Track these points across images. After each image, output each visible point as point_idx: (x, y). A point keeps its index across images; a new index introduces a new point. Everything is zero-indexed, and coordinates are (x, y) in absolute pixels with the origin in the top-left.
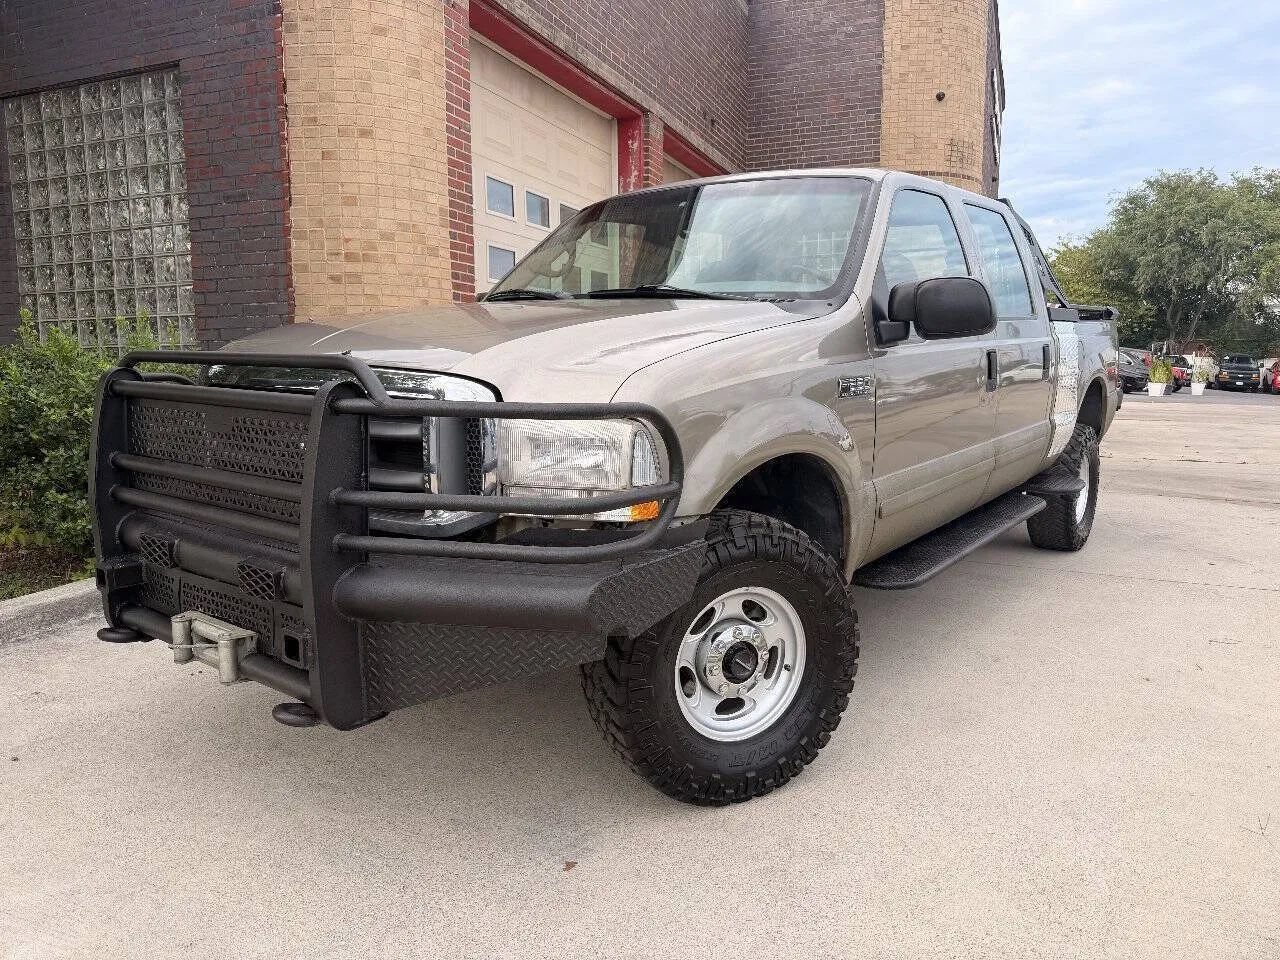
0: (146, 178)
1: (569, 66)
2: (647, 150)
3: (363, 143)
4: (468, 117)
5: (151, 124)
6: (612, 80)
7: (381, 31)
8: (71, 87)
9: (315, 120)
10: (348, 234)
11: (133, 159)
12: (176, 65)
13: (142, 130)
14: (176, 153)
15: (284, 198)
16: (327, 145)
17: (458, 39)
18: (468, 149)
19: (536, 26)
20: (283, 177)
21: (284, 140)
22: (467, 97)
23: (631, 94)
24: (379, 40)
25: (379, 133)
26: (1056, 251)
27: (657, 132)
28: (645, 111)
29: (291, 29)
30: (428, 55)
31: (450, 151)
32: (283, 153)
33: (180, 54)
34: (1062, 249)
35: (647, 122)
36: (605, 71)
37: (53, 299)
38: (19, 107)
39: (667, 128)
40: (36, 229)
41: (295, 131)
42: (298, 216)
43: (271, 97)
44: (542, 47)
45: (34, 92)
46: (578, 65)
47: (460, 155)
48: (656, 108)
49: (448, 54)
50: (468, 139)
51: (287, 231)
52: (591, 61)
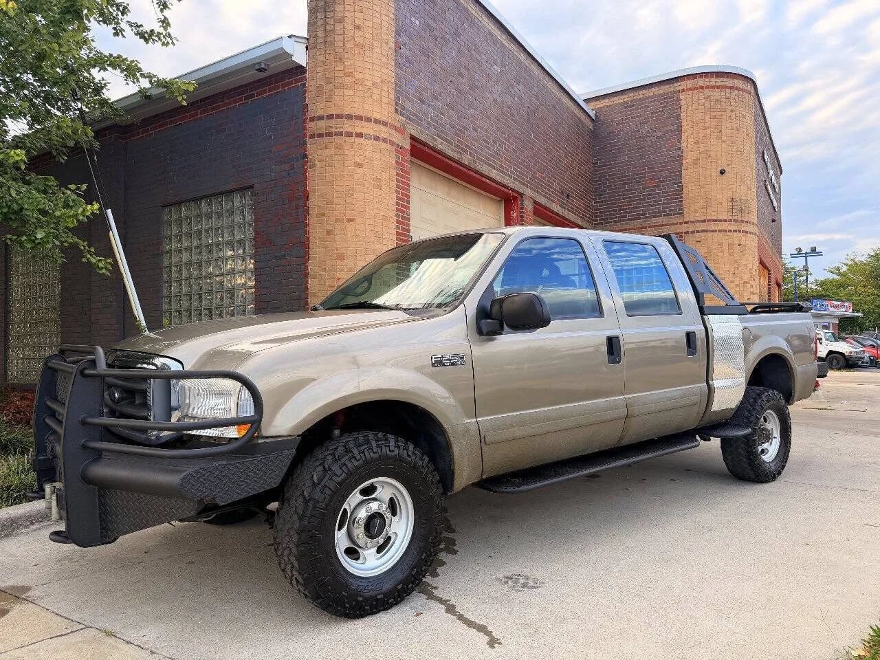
0: (233, 247)
1: (471, 173)
2: (522, 217)
3: (350, 226)
4: (408, 208)
5: (238, 219)
6: (498, 178)
7: (360, 165)
8: (197, 200)
9: (323, 214)
10: (338, 275)
11: (227, 238)
12: (251, 187)
13: (233, 221)
14: (250, 233)
15: (306, 257)
16: (329, 227)
17: (403, 165)
18: (409, 225)
19: (450, 153)
20: (305, 245)
21: (307, 225)
22: (408, 196)
23: (511, 185)
24: (359, 171)
25: (359, 220)
26: (846, 265)
27: (529, 206)
28: (521, 195)
29: (314, 166)
30: (385, 176)
31: (397, 227)
32: (306, 232)
33: (255, 181)
34: (850, 262)
35: (522, 201)
36: (494, 174)
37: (180, 314)
38: (170, 211)
39: (535, 202)
40: (174, 275)
41: (312, 220)
42: (312, 267)
43: (301, 203)
44: (454, 164)
45: (179, 203)
46: (477, 172)
47: (403, 229)
48: (528, 192)
49: (398, 174)
50: (409, 220)
51: (306, 275)
52: (485, 169)
